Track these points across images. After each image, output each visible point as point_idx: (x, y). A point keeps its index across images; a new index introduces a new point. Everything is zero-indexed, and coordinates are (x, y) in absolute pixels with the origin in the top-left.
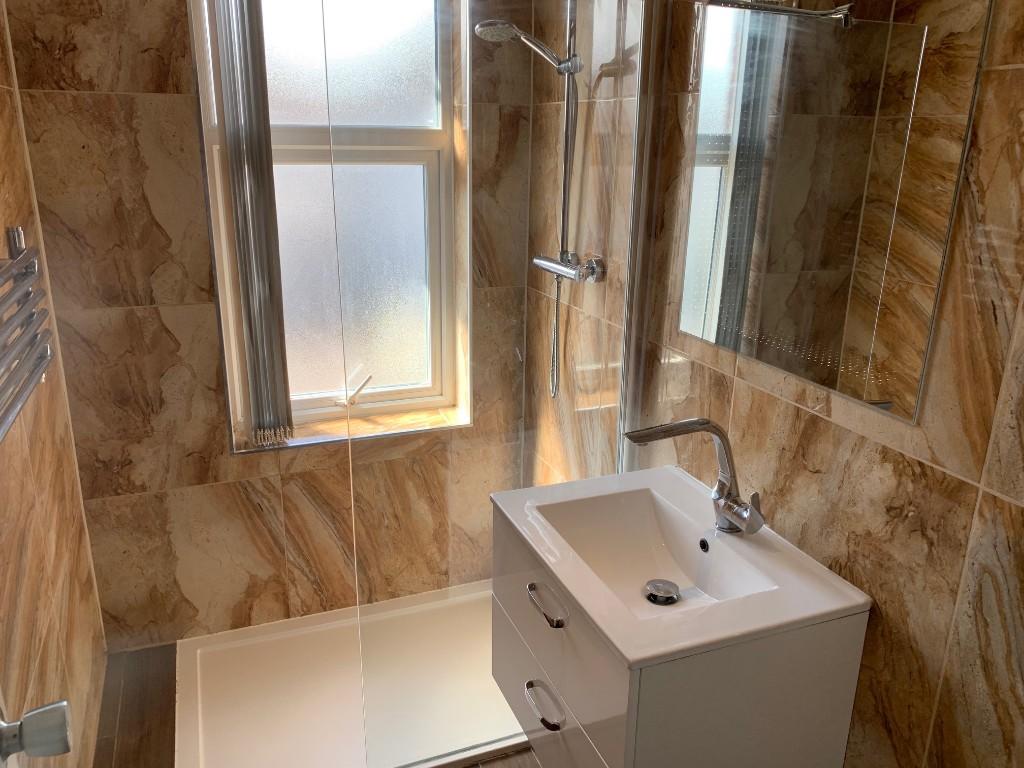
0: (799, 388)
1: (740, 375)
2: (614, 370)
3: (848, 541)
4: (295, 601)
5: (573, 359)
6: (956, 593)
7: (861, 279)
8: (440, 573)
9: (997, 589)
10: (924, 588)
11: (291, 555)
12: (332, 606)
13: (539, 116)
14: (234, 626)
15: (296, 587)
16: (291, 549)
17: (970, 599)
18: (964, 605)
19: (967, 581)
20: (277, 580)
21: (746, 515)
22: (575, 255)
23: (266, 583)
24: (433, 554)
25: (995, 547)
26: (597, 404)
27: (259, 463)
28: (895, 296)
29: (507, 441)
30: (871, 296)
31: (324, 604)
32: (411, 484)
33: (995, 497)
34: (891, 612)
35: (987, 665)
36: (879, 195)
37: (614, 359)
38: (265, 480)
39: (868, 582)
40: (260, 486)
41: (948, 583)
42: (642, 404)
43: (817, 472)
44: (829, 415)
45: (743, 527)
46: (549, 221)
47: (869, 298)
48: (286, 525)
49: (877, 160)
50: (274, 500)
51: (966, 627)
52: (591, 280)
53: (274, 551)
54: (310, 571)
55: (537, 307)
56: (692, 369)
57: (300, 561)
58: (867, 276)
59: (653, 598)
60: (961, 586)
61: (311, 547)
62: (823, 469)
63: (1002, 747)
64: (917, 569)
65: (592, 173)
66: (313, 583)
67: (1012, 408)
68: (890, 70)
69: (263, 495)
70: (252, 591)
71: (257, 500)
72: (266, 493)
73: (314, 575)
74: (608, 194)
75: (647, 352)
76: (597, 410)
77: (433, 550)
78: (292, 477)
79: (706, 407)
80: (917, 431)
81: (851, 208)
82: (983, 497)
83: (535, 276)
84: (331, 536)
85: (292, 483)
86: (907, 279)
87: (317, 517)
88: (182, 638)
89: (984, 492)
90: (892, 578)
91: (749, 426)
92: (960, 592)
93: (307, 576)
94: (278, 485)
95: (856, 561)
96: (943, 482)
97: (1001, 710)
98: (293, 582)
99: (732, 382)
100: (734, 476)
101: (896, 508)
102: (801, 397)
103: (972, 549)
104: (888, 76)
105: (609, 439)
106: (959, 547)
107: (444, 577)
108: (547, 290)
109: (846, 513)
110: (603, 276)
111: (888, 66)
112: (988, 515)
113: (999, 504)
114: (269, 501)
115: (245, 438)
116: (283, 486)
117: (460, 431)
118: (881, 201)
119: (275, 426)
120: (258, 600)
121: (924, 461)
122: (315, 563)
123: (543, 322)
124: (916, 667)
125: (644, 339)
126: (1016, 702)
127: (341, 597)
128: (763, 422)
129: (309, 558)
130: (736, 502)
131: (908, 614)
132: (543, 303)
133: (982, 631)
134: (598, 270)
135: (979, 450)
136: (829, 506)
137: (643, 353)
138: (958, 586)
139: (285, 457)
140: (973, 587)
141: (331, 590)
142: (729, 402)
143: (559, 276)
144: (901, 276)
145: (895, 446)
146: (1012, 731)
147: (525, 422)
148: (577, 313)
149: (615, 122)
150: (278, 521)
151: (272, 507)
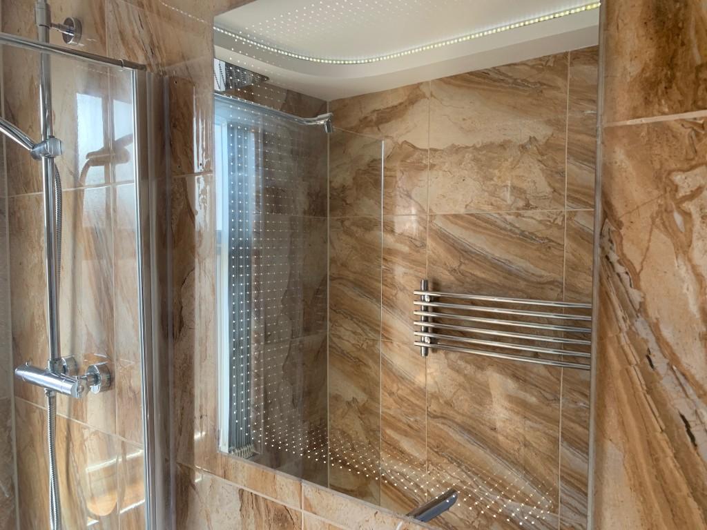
1: (309, 508)
5: (79, 484)
7: (335, 340)
13: (16, 209)
22: (72, 359)
28: (365, 351)
30: (345, 352)
36: (339, 274)
46: (37, 322)
47: (344, 354)
49: (334, 248)
52: (95, 389)
55: (28, 421)
56: (241, 499)
58: (340, 337)
65: (85, 266)
68: (333, 184)
74: (107, 289)
75: (176, 477)
81: (320, 286)
86: (373, 338)
104: (332, 189)
108: (39, 401)
110: (110, 384)
111: (330, 182)
118: (341, 278)
125: (172, 461)
134: (103, 377)
143: (51, 391)
144: (367, 335)
148: (81, 428)
149: (110, 211)
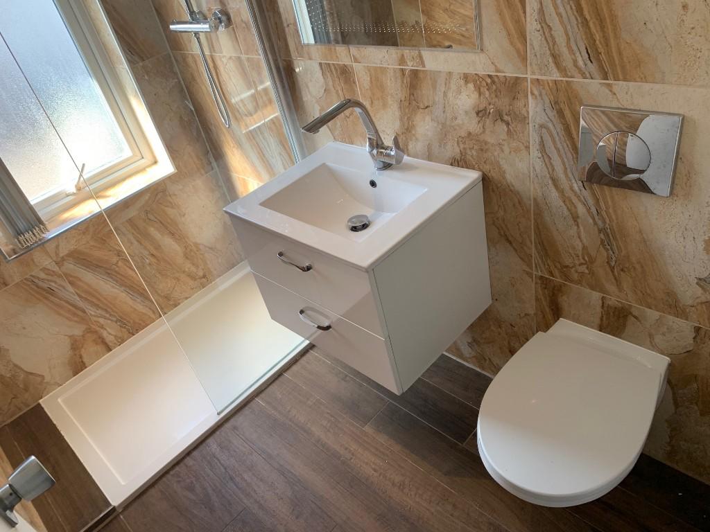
0: (399, 54)
1: (356, 61)
2: (265, 90)
3: (458, 144)
4: (110, 339)
6: (529, 148)
8: (201, 278)
9: (551, 136)
10: (510, 152)
11: (91, 311)
12: (137, 330)
14: (75, 373)
15: (106, 329)
16: (89, 307)
17: (538, 147)
18: (535, 152)
19: (534, 139)
20: (89, 331)
21: (393, 153)
22: (201, 13)
23: (83, 336)
24: (189, 268)
25: (545, 110)
26: (262, 120)
27: (32, 260)
29: (206, 173)
31: (131, 331)
32: (152, 229)
33: (538, 79)
34: (494, 175)
35: (555, 182)
37: (262, 82)
38: (44, 270)
39: (476, 163)
40: (42, 275)
41: (523, 144)
42: (295, 108)
43: (427, 107)
44: (424, 66)
45: (393, 162)
48: (77, 293)
50: (59, 281)
51: (539, 164)
52: (222, 29)
53: (77, 314)
54: (110, 315)
55: (187, 65)
56: (322, 69)
57: (100, 312)
59: (354, 229)
60: (531, 142)
61: (103, 299)
62: (430, 104)
63: (573, 222)
64: (503, 143)
66: (116, 322)
67: (536, 17)
69: (48, 280)
70: (76, 346)
71: (45, 286)
72: (50, 278)
73: (115, 316)
76: (264, 123)
77: (188, 266)
78: (63, 259)
79: (340, 92)
80: (482, 56)
82: (532, 82)
83: (175, 41)
84: (113, 287)
85: (65, 263)
87: (97, 279)
88: (41, 398)
89: (531, 79)
90: (490, 154)
91: (373, 94)
92: (531, 146)
93: (110, 320)
94: (56, 269)
95: (466, 153)
96: (505, 83)
97: (567, 203)
98: (102, 327)
99: (352, 68)
100: (377, 132)
101: (481, 111)
102: (402, 61)
103: (532, 117)
105: (281, 142)
106: (524, 120)
107: (204, 279)
108: (189, 48)
109: (453, 127)
110: (229, 22)
112: (536, 92)
113: (541, 83)
114: (55, 282)
115: (11, 246)
116: (60, 268)
117: (170, 179)
119: (31, 228)
120: (83, 350)
121: (490, 74)
122: (111, 309)
123: (196, 74)
124: (516, 200)
125: (279, 59)
126: (575, 195)
127: (140, 322)
128: (382, 88)
129: (105, 308)
130: (383, 148)
131: (504, 172)
132: (190, 60)
133: (548, 164)
134: (224, 18)
135: (522, 53)
136: (440, 126)
137: (282, 69)
138: (529, 143)
139: (51, 247)
140: (537, 140)
141: (132, 321)
142: (354, 83)
143: (196, 34)
145: (471, 71)
146: (576, 212)
147: (213, 153)
148: (221, 58)
150: (70, 292)
151: (60, 285)
